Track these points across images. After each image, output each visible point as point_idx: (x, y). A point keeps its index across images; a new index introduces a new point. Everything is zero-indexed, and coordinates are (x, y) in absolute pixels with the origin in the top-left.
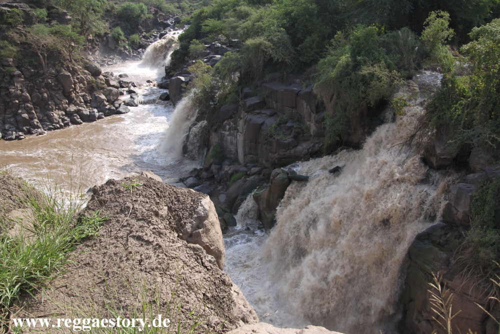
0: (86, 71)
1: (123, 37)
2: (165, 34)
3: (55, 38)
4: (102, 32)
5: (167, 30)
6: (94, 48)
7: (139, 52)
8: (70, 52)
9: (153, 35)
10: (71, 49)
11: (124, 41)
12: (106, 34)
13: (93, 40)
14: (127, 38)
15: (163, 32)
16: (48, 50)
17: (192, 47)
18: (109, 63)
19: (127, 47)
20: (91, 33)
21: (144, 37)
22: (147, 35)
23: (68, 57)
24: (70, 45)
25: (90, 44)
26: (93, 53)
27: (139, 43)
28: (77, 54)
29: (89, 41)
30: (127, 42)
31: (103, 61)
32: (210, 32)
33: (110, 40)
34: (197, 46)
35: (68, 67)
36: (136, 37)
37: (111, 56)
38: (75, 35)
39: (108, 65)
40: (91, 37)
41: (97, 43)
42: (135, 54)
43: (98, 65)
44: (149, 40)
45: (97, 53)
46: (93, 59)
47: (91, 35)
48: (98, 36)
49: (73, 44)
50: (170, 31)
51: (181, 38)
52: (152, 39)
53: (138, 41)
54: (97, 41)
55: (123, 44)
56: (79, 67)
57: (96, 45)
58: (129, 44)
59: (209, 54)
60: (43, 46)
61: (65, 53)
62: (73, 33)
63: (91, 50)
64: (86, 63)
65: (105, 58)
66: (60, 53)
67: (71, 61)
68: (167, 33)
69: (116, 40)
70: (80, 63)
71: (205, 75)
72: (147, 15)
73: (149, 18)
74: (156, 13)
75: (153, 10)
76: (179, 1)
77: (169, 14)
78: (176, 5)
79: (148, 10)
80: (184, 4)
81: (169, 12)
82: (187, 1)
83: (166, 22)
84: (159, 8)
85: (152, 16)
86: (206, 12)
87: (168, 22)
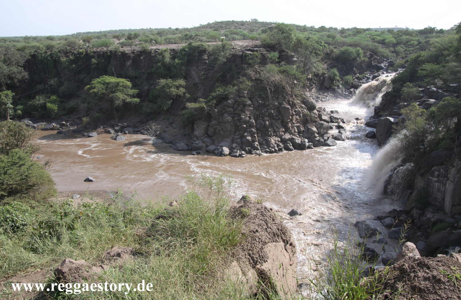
0: (303, 105)
1: (338, 78)
2: (378, 76)
3: (282, 76)
4: (321, 72)
5: (380, 73)
6: (311, 85)
7: (351, 92)
8: (292, 88)
9: (366, 77)
10: (293, 86)
11: (338, 80)
12: (323, 74)
13: (312, 79)
14: (342, 79)
15: (376, 75)
16: (275, 86)
17: (405, 89)
19: (341, 86)
20: (311, 73)
21: (357, 78)
22: (360, 76)
23: (290, 93)
24: (293, 83)
25: (308, 82)
26: (310, 90)
27: (352, 83)
28: (297, 91)
29: (308, 79)
30: (341, 82)
31: (318, 98)
32: (426, 76)
33: (326, 79)
34: (410, 89)
35: (289, 101)
36: (349, 78)
37: (325, 94)
38: (298, 75)
39: (322, 101)
40: (310, 76)
41: (315, 82)
42: (347, 93)
43: (314, 101)
44: (361, 81)
45: (313, 90)
46: (309, 95)
47: (310, 75)
48: (316, 75)
49: (295, 82)
50: (383, 73)
51: (394, 81)
52: (364, 81)
53: (352, 81)
54: (315, 80)
55: (338, 84)
56: (298, 101)
57: (314, 83)
58: (342, 83)
59: (422, 97)
60: (272, 82)
61: (288, 89)
62: (297, 72)
63: (308, 88)
64: (305, 99)
65: (320, 94)
66: (284, 89)
67: (292, 96)
68: (380, 76)
69: (332, 79)
70: (299, 98)
71: (419, 119)
72: (363, 59)
73: (364, 61)
74: (371, 56)
75: (368, 54)
76: (395, 45)
77: (384, 58)
78: (392, 49)
79: (364, 53)
80: (400, 48)
81: (384, 56)
82: (403, 46)
83: (379, 65)
84: (374, 52)
85: (367, 59)
86: (423, 56)
87: (382, 65)
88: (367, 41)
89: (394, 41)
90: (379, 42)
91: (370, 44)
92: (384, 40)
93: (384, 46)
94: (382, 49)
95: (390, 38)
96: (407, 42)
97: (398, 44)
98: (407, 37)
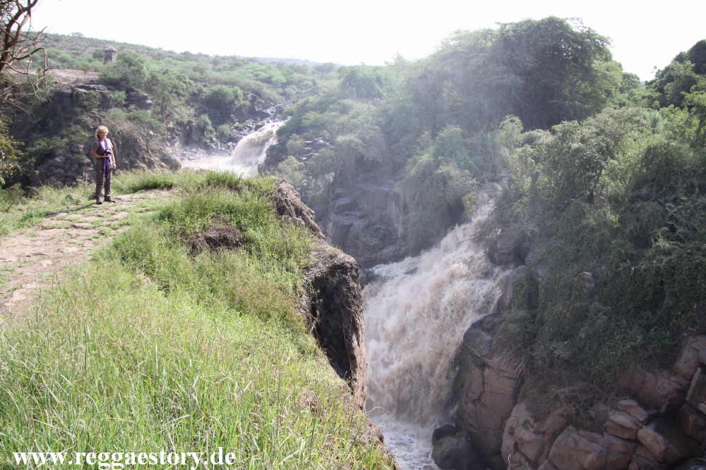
0: (163, 164)
1: (210, 127)
2: (262, 126)
3: (131, 125)
4: (186, 120)
5: (265, 121)
6: (173, 138)
7: (229, 147)
8: (148, 141)
9: (248, 127)
10: (148, 138)
11: (211, 131)
12: (190, 122)
13: (174, 128)
14: (216, 129)
15: (259, 124)
16: (123, 137)
17: (290, 142)
18: (191, 157)
19: (214, 139)
20: (172, 120)
21: (237, 128)
22: (241, 126)
23: (145, 147)
24: (148, 134)
25: (169, 133)
26: (172, 145)
27: (230, 135)
28: (154, 144)
29: (169, 129)
30: (215, 133)
31: (183, 155)
33: (194, 129)
34: (296, 141)
35: (143, 158)
36: (225, 128)
37: (194, 150)
38: (155, 122)
39: (189, 159)
40: (171, 125)
41: (178, 133)
42: (223, 149)
43: (178, 159)
44: (242, 133)
45: (177, 144)
46: (171, 151)
47: (171, 123)
48: (180, 124)
49: (151, 133)
50: (268, 122)
51: (280, 132)
52: (245, 131)
53: (229, 132)
54: (178, 130)
55: (210, 135)
56: (156, 158)
57: (177, 135)
58: (216, 135)
59: (309, 151)
60: (119, 133)
61: (142, 142)
62: (153, 120)
63: (170, 141)
64: (165, 155)
65: (186, 150)
66: (136, 142)
67: (147, 152)
68: (264, 125)
69: (202, 129)
70: (158, 154)
71: (297, 173)
72: (242, 102)
73: (245, 105)
74: (254, 99)
75: (250, 95)
76: (284, 85)
77: (269, 102)
78: (281, 90)
79: (244, 95)
80: (289, 90)
81: (270, 99)
82: (294, 86)
83: (265, 111)
84: (257, 94)
85: (248, 103)
86: (311, 103)
87: (269, 111)
88: (250, 78)
89: (284, 80)
90: (264, 81)
91: (253, 83)
92: (270, 78)
93: (271, 86)
94: (267, 91)
95: (278, 76)
96: (300, 82)
97: (288, 83)
98: (299, 75)
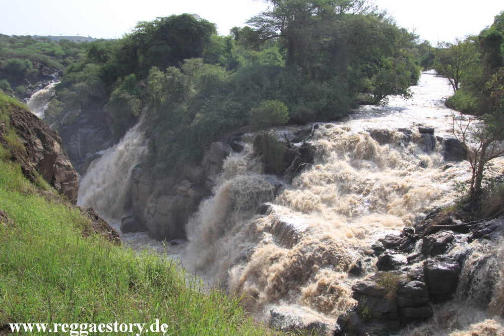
1: (10, 88)
2: (47, 85)
5: (49, 82)
7: (25, 101)
9: (39, 87)
11: (11, 91)
14: (14, 89)
15: (45, 84)
21: (30, 88)
22: (33, 86)
27: (25, 93)
30: (14, 92)
36: (22, 88)
44: (33, 90)
50: (51, 82)
52: (36, 89)
53: (25, 91)
58: (15, 94)
68: (48, 84)
72: (33, 70)
73: (35, 72)
74: (41, 67)
75: (38, 64)
76: (64, 57)
77: (53, 69)
78: (61, 60)
79: (34, 65)
80: (68, 59)
81: (54, 67)
82: (71, 58)
83: (50, 75)
84: (44, 64)
85: (37, 70)
87: (53, 75)
88: (37, 53)
89: (63, 53)
90: (48, 54)
91: (41, 57)
92: (53, 52)
93: (54, 58)
94: (50, 61)
95: (59, 50)
96: (75, 54)
97: (67, 55)
98: (75, 49)
